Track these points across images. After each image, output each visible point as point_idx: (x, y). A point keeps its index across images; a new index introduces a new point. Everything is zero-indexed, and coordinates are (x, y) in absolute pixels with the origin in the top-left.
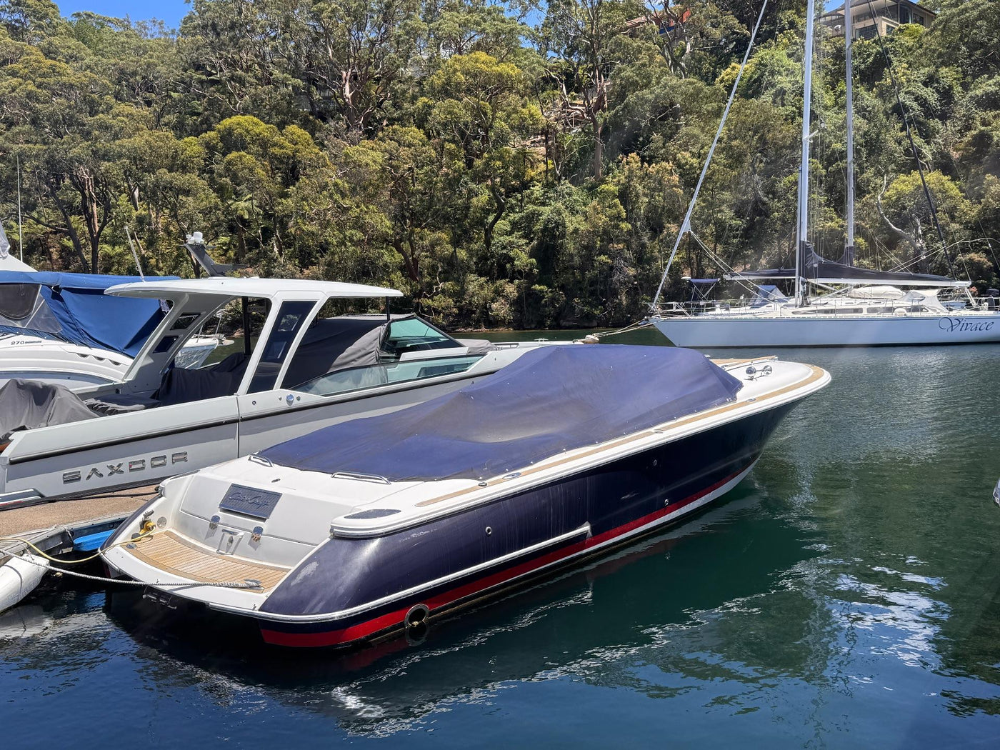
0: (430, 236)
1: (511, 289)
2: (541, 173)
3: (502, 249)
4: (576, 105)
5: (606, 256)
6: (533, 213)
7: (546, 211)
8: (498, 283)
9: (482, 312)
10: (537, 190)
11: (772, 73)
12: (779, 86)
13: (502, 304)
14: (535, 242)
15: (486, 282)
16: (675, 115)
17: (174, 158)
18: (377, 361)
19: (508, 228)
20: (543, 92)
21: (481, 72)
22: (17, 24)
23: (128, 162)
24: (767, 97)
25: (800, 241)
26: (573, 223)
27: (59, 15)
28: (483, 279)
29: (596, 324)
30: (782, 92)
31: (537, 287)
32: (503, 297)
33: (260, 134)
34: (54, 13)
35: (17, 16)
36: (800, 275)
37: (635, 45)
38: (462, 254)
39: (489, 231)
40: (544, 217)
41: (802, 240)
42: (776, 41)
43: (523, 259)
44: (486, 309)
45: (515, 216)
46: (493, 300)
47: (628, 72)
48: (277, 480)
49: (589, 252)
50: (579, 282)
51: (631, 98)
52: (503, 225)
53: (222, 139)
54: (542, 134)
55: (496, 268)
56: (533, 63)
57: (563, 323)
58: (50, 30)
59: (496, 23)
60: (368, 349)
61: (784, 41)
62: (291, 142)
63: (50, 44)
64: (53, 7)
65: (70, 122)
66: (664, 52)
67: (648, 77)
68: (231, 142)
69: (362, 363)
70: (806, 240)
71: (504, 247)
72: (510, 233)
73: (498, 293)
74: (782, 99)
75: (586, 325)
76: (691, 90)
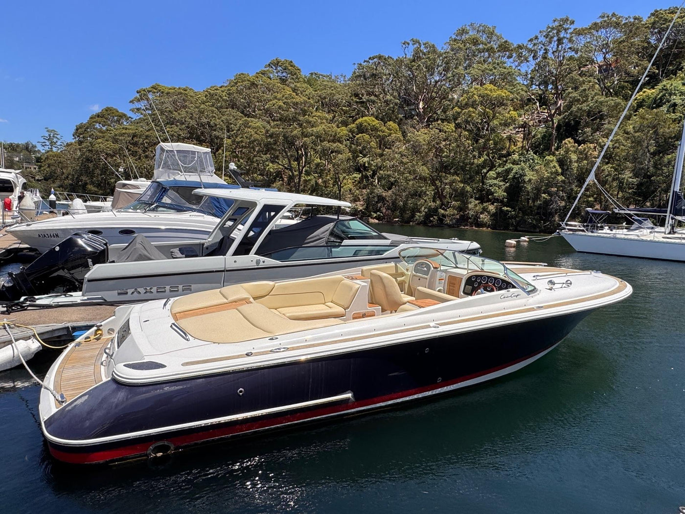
0: (450, 178)
1: (492, 208)
2: (519, 148)
3: (490, 187)
4: (545, 112)
5: (547, 194)
6: (510, 169)
7: (516, 168)
8: (485, 204)
9: (475, 219)
10: (516, 157)
11: (670, 94)
12: (673, 102)
13: (486, 215)
14: (508, 184)
15: (479, 203)
16: (602, 118)
17: (334, 136)
18: (326, 243)
19: (495, 176)
20: (526, 106)
21: (488, 95)
22: (284, 78)
23: (314, 138)
24: (664, 108)
25: (674, 191)
26: (530, 175)
27: (302, 73)
28: (477, 202)
29: (538, 231)
30: (675, 105)
31: (505, 208)
32: (487, 212)
33: (375, 125)
34: (299, 72)
35: (284, 74)
36: (670, 213)
37: (581, 79)
38: (468, 188)
39: (484, 177)
40: (514, 171)
41: (675, 190)
42: (676, 76)
43: (500, 193)
44: (476, 217)
45: (500, 170)
46: (482, 213)
47: (575, 94)
48: (146, 321)
49: (538, 191)
50: (531, 207)
51: (574, 108)
52: (492, 173)
53: (357, 128)
54: (522, 128)
55: (484, 196)
56: (519, 90)
57: (519, 228)
58: (297, 80)
59: (501, 69)
60: (321, 236)
61: (681, 75)
62: (388, 129)
63: (296, 86)
64: (299, 70)
65: (295, 119)
66: (600, 83)
67: (587, 96)
68: (361, 129)
69: (317, 244)
70: (678, 191)
71: (491, 186)
72: (496, 178)
73: (485, 210)
74: (674, 109)
75: (532, 230)
76: (613, 104)
